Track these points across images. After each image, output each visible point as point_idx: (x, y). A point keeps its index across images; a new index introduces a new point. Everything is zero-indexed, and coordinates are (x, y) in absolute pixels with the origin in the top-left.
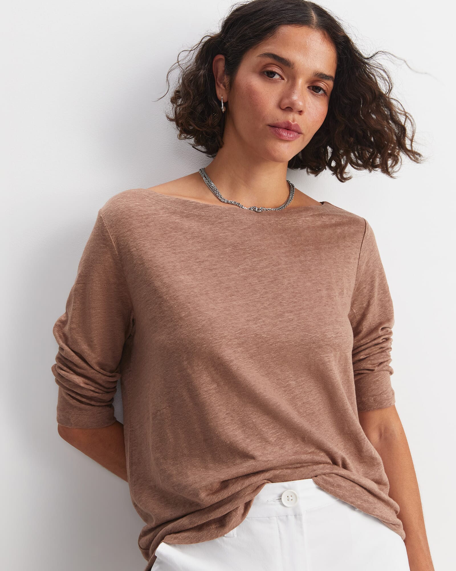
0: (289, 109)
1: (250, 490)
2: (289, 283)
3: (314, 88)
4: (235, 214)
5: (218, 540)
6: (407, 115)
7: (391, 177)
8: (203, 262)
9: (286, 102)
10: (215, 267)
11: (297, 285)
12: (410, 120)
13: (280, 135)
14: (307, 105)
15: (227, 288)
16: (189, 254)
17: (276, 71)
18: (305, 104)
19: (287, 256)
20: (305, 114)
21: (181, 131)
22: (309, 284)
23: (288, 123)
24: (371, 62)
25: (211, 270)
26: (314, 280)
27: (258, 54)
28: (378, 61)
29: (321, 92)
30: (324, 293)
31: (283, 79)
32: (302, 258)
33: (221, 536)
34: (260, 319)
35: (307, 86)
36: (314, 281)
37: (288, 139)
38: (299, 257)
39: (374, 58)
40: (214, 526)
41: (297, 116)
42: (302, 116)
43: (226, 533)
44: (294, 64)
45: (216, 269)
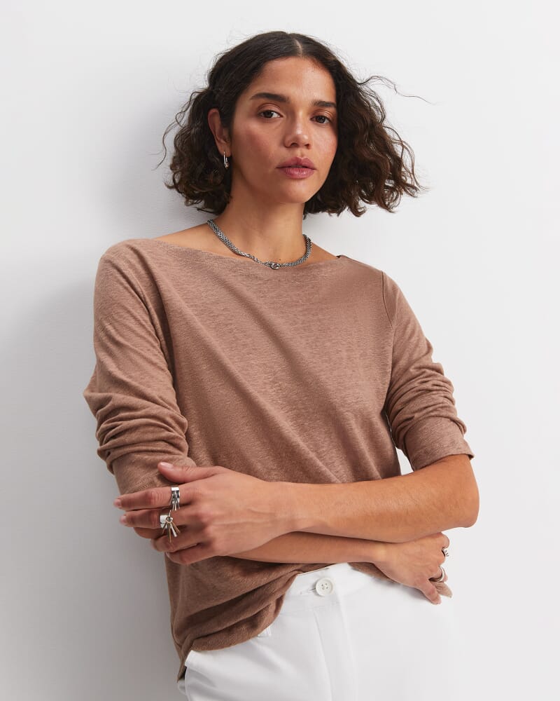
0: (295, 144)
1: (280, 584)
2: (307, 344)
3: (317, 118)
4: (250, 268)
5: (251, 641)
6: (404, 144)
7: (390, 212)
8: (217, 316)
9: (289, 139)
10: (231, 322)
11: (316, 346)
12: (408, 150)
13: (292, 175)
14: (313, 138)
15: (244, 345)
16: (202, 308)
17: (273, 109)
18: (310, 137)
19: (304, 315)
20: (313, 147)
21: (186, 198)
22: (328, 344)
23: (297, 159)
24: (364, 88)
25: (227, 325)
26: (334, 339)
27: (250, 97)
28: (371, 88)
29: (326, 121)
30: (344, 354)
31: (282, 116)
32: (320, 316)
33: (253, 637)
34: (276, 383)
35: (308, 118)
36: (333, 341)
37: (301, 177)
38: (317, 315)
39: (368, 84)
40: (244, 628)
41: (305, 151)
42: (310, 150)
43: (259, 633)
44: (288, 98)
45: (231, 324)
